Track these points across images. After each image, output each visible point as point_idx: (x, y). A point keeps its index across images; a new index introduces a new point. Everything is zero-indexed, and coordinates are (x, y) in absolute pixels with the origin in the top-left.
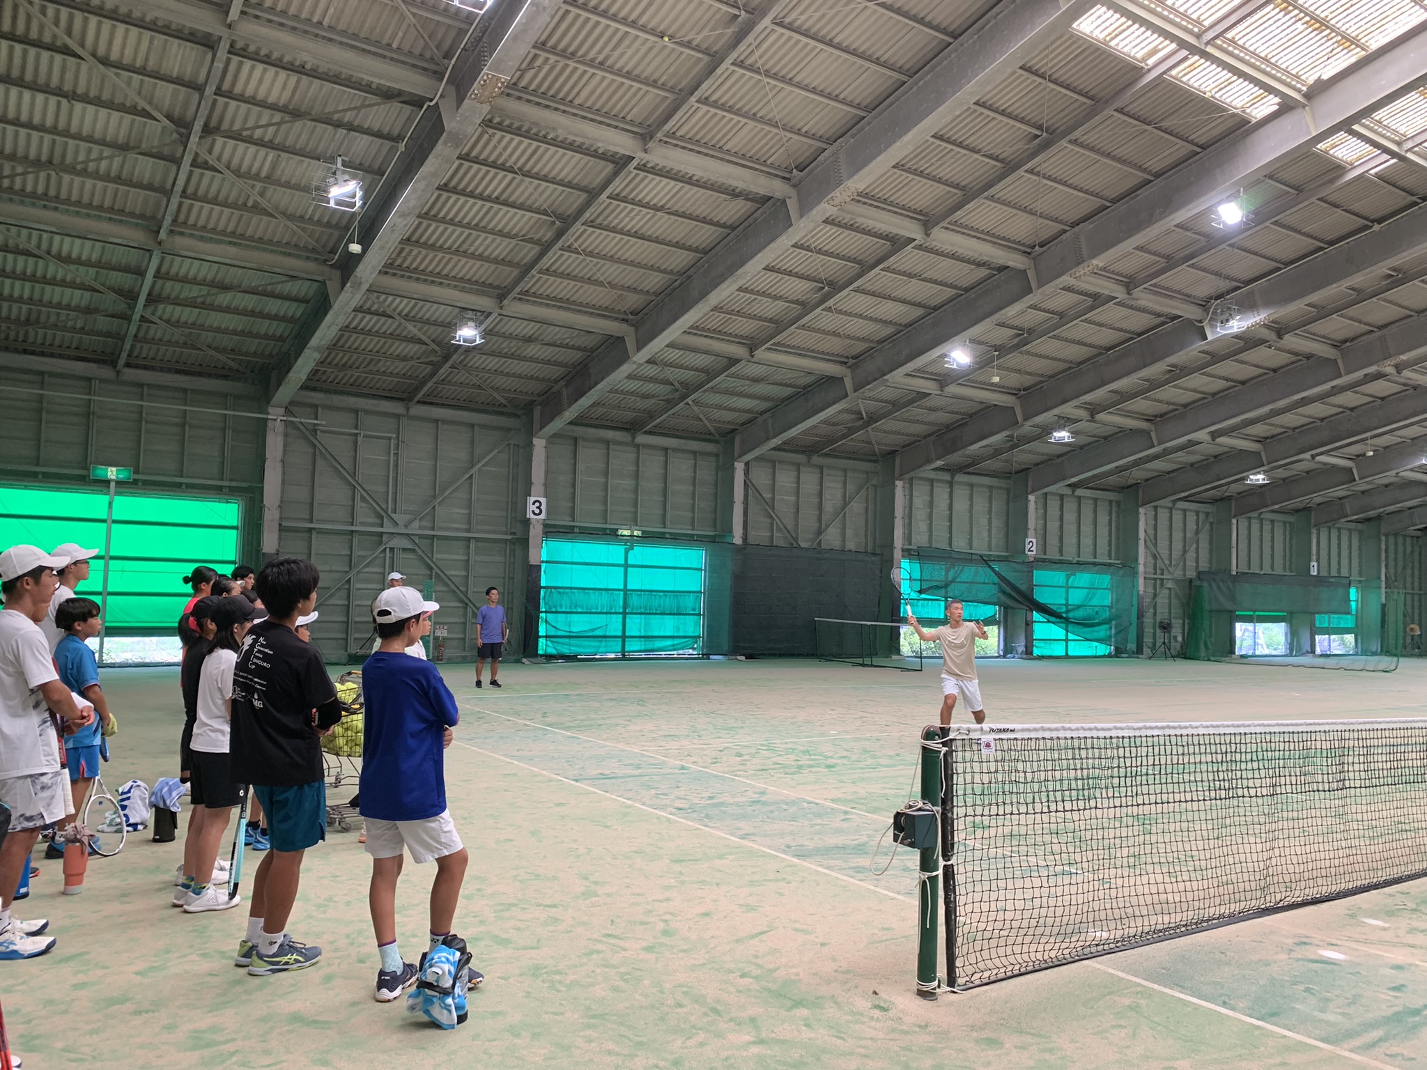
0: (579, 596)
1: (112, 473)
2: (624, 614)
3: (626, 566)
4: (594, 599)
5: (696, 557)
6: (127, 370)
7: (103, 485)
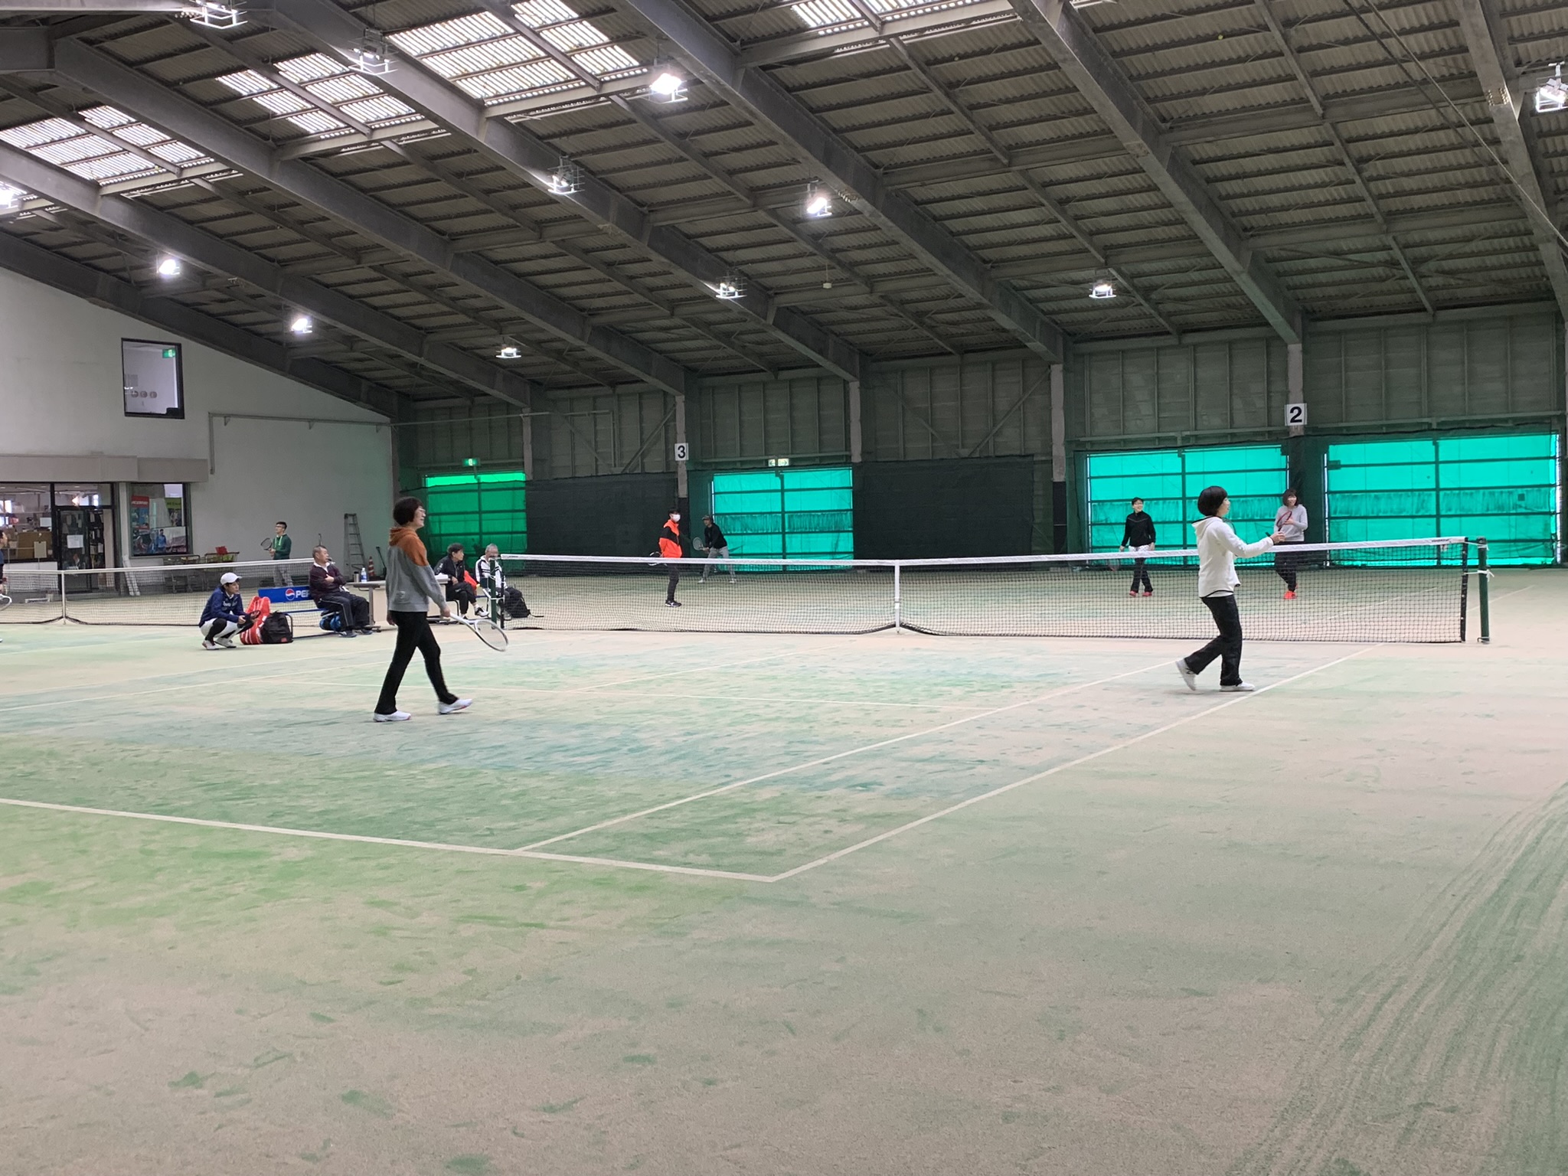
0: (748, 520)
1: (471, 462)
2: (784, 533)
3: (783, 491)
4: (759, 522)
5: (843, 477)
6: (476, 398)
7: (469, 470)
